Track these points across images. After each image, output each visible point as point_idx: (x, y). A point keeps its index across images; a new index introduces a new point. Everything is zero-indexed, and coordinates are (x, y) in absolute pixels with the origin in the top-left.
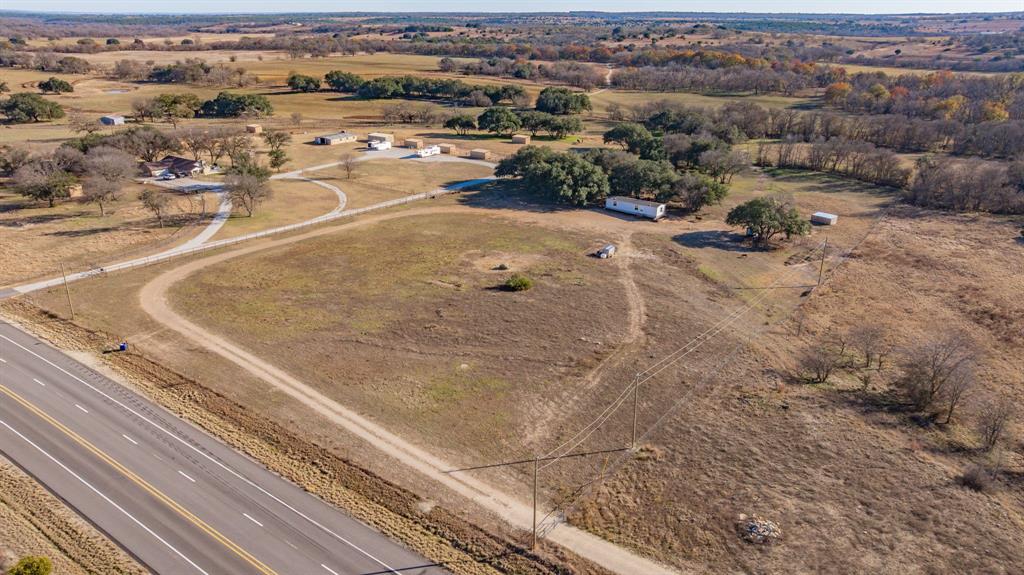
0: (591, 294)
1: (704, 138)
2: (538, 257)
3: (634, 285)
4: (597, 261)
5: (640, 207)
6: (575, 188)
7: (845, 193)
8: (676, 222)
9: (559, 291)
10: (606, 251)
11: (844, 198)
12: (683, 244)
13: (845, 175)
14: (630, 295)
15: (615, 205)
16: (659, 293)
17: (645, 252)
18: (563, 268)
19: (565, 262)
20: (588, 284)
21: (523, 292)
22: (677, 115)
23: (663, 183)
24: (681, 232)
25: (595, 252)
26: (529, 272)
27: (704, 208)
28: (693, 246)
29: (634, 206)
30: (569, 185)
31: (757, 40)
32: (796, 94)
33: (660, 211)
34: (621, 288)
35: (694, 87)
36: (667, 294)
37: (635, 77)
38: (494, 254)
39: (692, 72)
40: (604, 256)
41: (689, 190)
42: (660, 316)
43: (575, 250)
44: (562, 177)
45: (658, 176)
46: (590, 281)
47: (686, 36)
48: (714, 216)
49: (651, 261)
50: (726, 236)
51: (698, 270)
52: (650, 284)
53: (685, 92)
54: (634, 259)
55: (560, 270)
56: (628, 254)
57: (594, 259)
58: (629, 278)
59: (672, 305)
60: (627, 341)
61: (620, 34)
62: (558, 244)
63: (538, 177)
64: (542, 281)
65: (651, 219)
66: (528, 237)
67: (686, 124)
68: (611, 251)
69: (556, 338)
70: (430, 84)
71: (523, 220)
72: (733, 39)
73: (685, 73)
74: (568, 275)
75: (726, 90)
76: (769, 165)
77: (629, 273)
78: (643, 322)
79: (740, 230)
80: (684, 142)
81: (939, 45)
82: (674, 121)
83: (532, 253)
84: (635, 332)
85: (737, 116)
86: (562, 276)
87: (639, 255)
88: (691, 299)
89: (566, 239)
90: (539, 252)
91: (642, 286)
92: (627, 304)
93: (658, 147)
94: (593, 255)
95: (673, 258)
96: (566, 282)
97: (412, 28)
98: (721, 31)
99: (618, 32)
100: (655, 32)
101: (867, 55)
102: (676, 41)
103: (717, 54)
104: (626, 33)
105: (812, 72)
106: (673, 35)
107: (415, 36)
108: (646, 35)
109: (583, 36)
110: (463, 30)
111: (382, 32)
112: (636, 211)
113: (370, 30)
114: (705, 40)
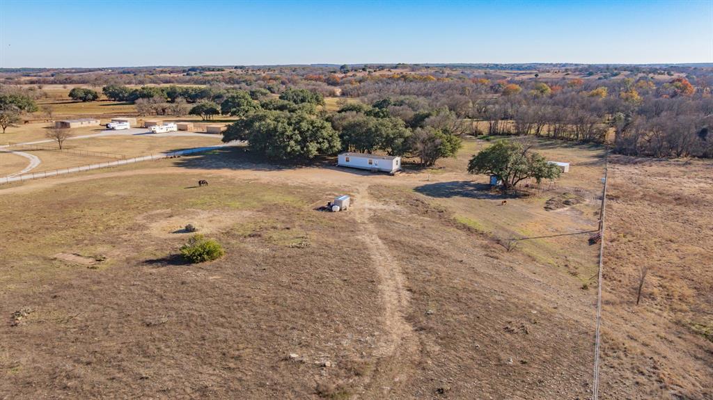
0: (316, 259)
2: (247, 213)
3: (380, 242)
4: (328, 215)
5: (375, 161)
6: (303, 143)
7: (557, 149)
8: (413, 175)
9: (266, 257)
10: (339, 203)
11: (559, 152)
12: (428, 195)
13: (549, 138)
14: (377, 258)
15: (347, 161)
16: (417, 252)
17: (386, 203)
18: (279, 226)
19: (283, 218)
20: (314, 245)
21: (207, 264)
23: (395, 138)
24: (423, 184)
25: (325, 205)
26: (228, 233)
27: (440, 161)
28: (440, 196)
29: (368, 160)
30: (296, 141)
31: (441, 72)
33: (396, 163)
34: (362, 250)
36: (430, 253)
37: (358, 89)
38: (188, 213)
40: (336, 208)
41: (423, 142)
42: (431, 289)
43: (300, 204)
44: (289, 133)
45: (390, 132)
46: (317, 242)
47: (392, 70)
48: (449, 169)
49: (395, 212)
50: (471, 186)
51: (454, 219)
52: (402, 239)
54: (375, 211)
55: (275, 228)
56: (367, 206)
57: (323, 213)
58: (372, 233)
59: (443, 269)
60: (385, 350)
61: (345, 70)
62: (279, 199)
63: (262, 134)
64: (242, 245)
65: (388, 173)
66: (241, 193)
68: (346, 202)
69: (238, 358)
70: (190, 91)
71: (242, 177)
72: (424, 71)
74: (285, 234)
76: (481, 133)
77: (371, 227)
78: (405, 303)
79: (484, 179)
81: (560, 73)
83: (241, 210)
84: (397, 328)
86: (275, 235)
87: (380, 206)
88: (464, 257)
89: (290, 193)
90: (252, 208)
91: (392, 244)
92: (374, 272)
94: (323, 209)
95: (420, 208)
96: (281, 243)
97: (193, 69)
98: (415, 67)
99: (343, 69)
100: (370, 68)
101: (517, 78)
102: (385, 72)
103: (416, 76)
104: (349, 68)
105: (486, 83)
106: (382, 69)
107: (195, 74)
108: (364, 70)
109: (321, 72)
110: (232, 70)
111: (172, 72)
112: (370, 166)
113: (162, 72)
114: (405, 72)
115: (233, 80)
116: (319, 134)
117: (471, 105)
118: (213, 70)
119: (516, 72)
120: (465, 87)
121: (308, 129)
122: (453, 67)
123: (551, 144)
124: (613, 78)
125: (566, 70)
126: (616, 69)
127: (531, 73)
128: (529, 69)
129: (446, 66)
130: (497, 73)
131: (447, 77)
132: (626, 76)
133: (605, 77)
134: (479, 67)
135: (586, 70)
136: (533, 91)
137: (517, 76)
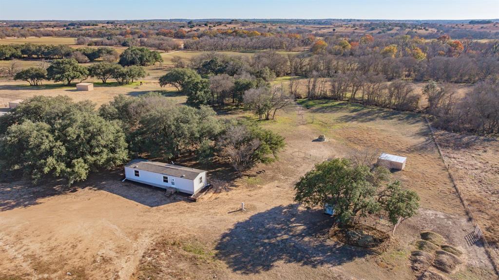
1: (244, 78)
5: (171, 177)
8: (223, 194)
13: (364, 103)
15: (137, 175)
22: (223, 62)
29: (162, 177)
31: (264, 26)
32: (293, 50)
33: (198, 181)
35: (234, 47)
37: (197, 43)
39: (232, 40)
47: (227, 25)
48: (270, 174)
53: (229, 51)
61: (192, 24)
65: (187, 197)
67: (229, 68)
72: (252, 26)
73: (227, 40)
75: (254, 49)
76: (299, 97)
80: (228, 82)
81: (349, 28)
82: (221, 66)
85: (265, 60)
93: (203, 88)
97: (72, 24)
98: (245, 22)
99: (190, 24)
100: (211, 23)
101: (320, 32)
102: (222, 27)
103: (245, 31)
104: (195, 24)
105: (299, 38)
106: (220, 25)
107: (74, 28)
108: (206, 25)
109: (172, 26)
110: (104, 25)
111: (55, 26)
112: (165, 184)
113: (48, 26)
114: (237, 27)
115: (101, 33)
116: (94, 142)
117: (289, 63)
118: (89, 25)
119: (318, 26)
120: (282, 42)
121: (79, 136)
122: (273, 22)
123: (369, 113)
124: (388, 32)
125: (354, 26)
126: (390, 25)
127: (329, 28)
128: (327, 24)
129: (267, 21)
130: (305, 28)
131: (268, 32)
132: (398, 30)
133: (383, 31)
134: (292, 22)
135: (370, 25)
136: (336, 46)
137: (320, 30)
